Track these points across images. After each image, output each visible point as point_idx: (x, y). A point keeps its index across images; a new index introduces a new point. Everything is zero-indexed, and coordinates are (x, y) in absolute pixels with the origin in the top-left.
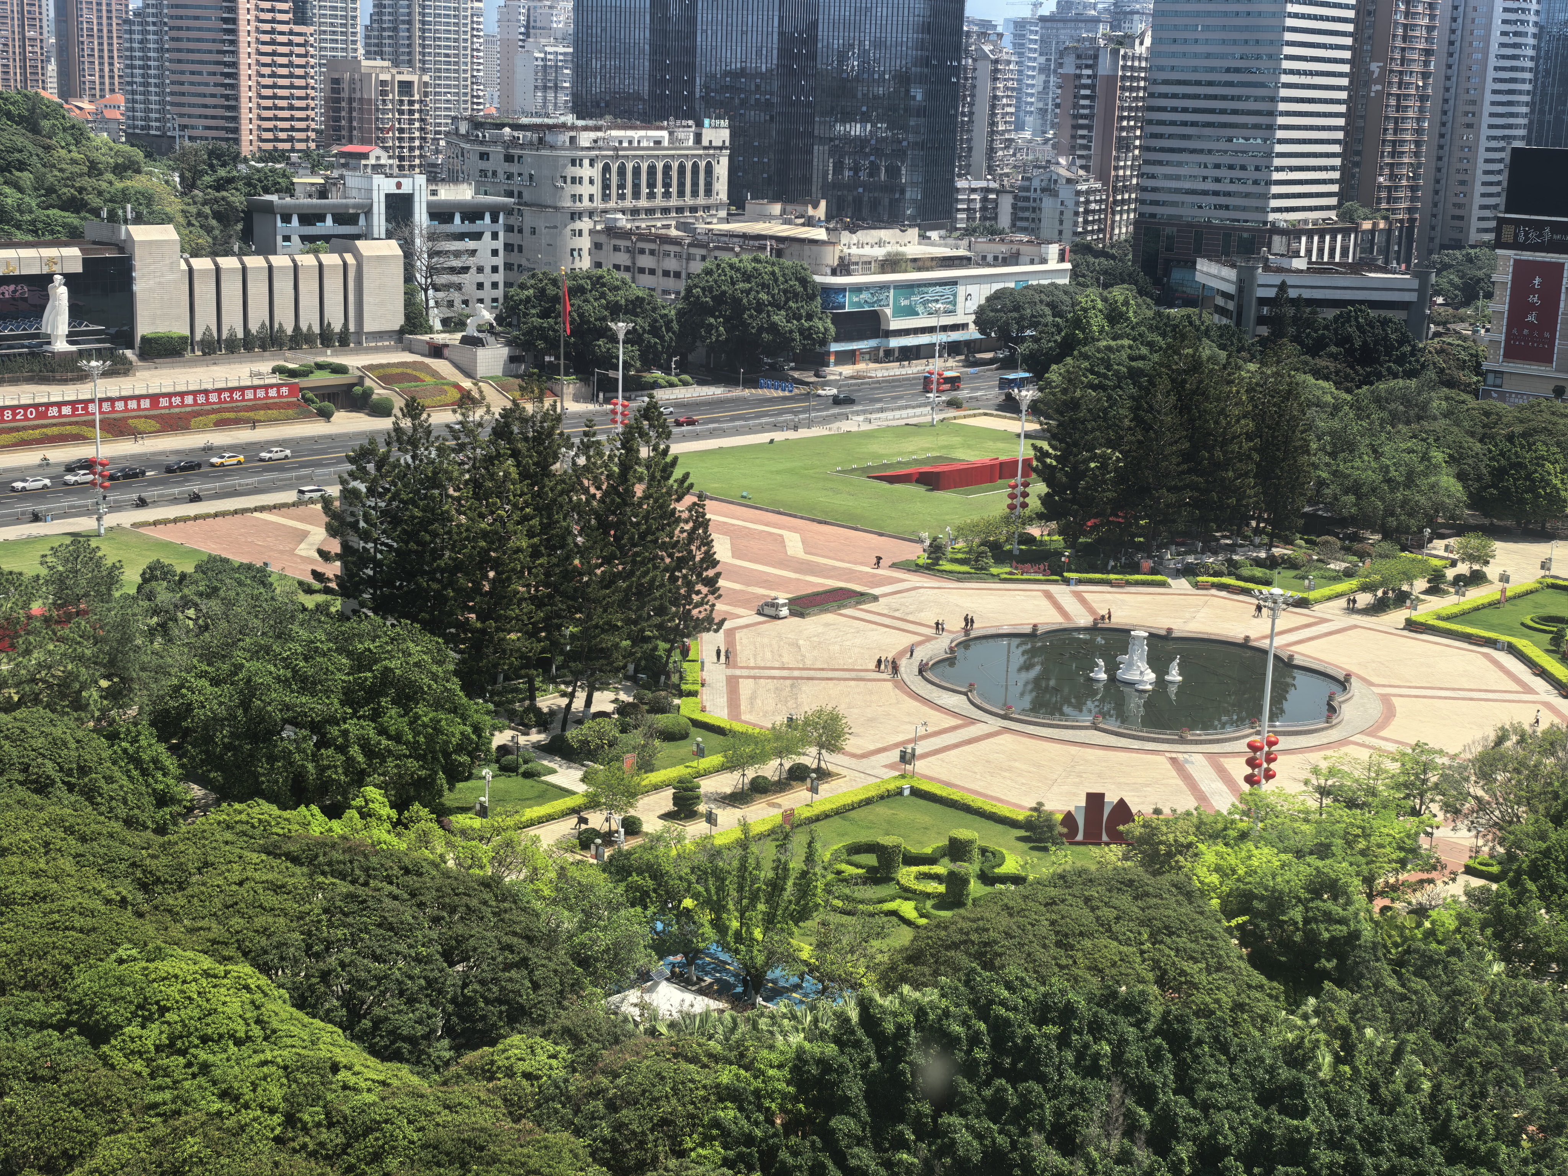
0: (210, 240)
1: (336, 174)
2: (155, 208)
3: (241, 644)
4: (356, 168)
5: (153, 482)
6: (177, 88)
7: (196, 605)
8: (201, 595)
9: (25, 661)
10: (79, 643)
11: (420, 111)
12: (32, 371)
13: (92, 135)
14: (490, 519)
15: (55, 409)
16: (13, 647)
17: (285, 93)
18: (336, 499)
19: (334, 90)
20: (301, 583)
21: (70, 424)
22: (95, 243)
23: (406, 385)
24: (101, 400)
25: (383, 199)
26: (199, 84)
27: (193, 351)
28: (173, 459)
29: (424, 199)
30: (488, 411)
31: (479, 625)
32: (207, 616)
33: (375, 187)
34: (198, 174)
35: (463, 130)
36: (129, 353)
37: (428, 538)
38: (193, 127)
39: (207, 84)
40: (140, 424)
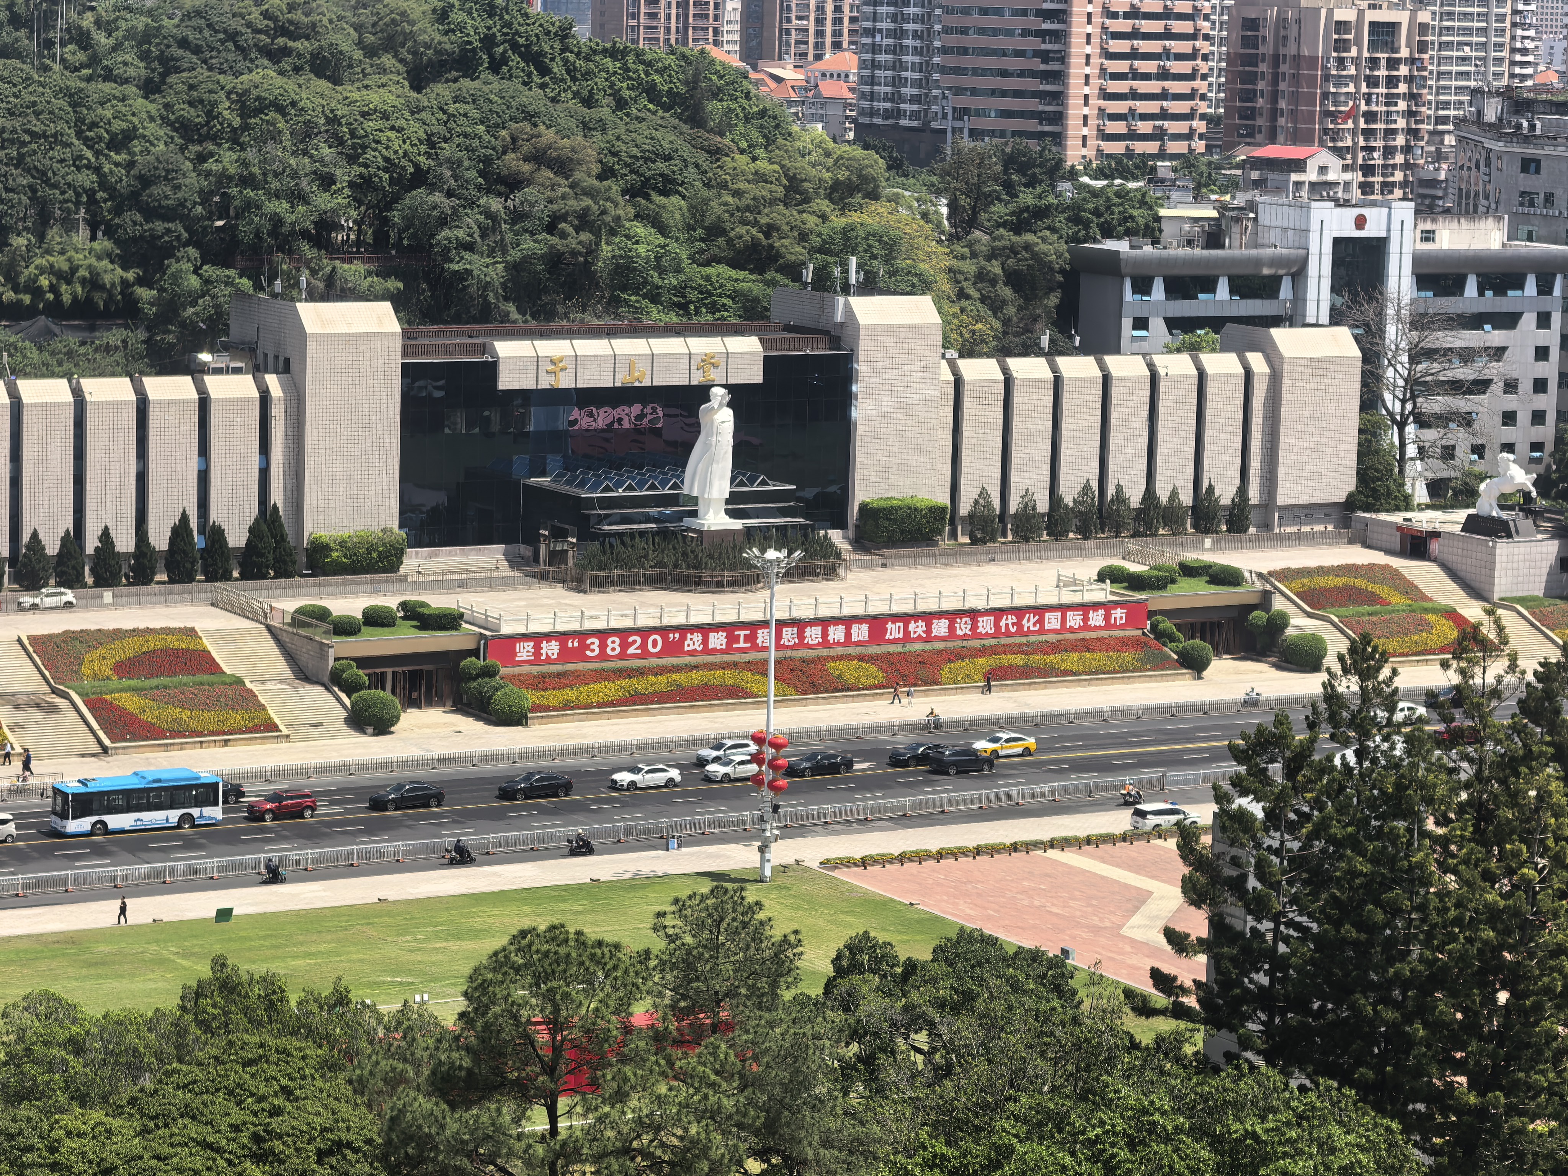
0: (997, 324)
1: (1240, 199)
2: (902, 263)
3: (1011, 1106)
4: (1280, 189)
5: (866, 783)
6: (953, 40)
7: (931, 1025)
8: (941, 1005)
9: (615, 1114)
10: (713, 1085)
11: (1410, 79)
12: (660, 564)
13: (796, 128)
14: (1505, 885)
15: (698, 637)
16: (595, 1084)
17: (1154, 46)
18: (1205, 830)
19: (1246, 41)
20: (1129, 994)
21: (723, 666)
22: (788, 328)
23: (1352, 610)
24: (781, 624)
25: (1328, 248)
26: (995, 32)
27: (953, 535)
28: (904, 740)
29: (1408, 249)
30: (1513, 667)
31: (1472, 1099)
32: (950, 1046)
33: (1315, 226)
34: (982, 200)
35: (1490, 116)
36: (836, 536)
37: (1380, 916)
38: (979, 113)
39: (1009, 33)
40: (849, 670)
